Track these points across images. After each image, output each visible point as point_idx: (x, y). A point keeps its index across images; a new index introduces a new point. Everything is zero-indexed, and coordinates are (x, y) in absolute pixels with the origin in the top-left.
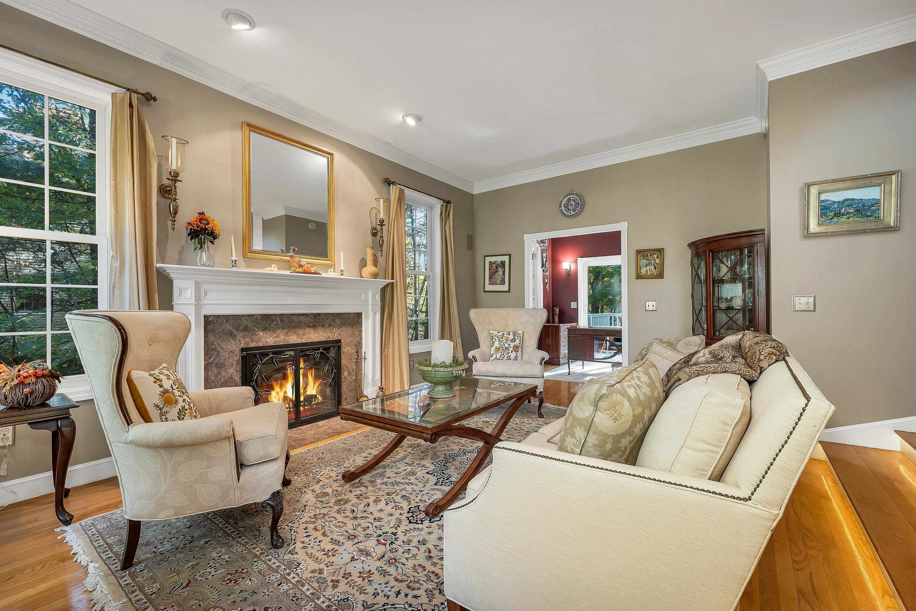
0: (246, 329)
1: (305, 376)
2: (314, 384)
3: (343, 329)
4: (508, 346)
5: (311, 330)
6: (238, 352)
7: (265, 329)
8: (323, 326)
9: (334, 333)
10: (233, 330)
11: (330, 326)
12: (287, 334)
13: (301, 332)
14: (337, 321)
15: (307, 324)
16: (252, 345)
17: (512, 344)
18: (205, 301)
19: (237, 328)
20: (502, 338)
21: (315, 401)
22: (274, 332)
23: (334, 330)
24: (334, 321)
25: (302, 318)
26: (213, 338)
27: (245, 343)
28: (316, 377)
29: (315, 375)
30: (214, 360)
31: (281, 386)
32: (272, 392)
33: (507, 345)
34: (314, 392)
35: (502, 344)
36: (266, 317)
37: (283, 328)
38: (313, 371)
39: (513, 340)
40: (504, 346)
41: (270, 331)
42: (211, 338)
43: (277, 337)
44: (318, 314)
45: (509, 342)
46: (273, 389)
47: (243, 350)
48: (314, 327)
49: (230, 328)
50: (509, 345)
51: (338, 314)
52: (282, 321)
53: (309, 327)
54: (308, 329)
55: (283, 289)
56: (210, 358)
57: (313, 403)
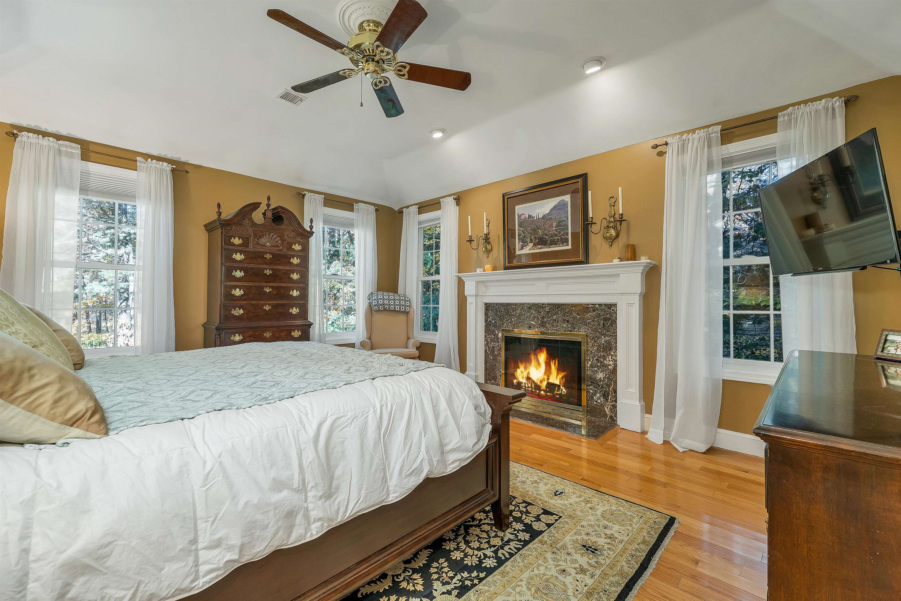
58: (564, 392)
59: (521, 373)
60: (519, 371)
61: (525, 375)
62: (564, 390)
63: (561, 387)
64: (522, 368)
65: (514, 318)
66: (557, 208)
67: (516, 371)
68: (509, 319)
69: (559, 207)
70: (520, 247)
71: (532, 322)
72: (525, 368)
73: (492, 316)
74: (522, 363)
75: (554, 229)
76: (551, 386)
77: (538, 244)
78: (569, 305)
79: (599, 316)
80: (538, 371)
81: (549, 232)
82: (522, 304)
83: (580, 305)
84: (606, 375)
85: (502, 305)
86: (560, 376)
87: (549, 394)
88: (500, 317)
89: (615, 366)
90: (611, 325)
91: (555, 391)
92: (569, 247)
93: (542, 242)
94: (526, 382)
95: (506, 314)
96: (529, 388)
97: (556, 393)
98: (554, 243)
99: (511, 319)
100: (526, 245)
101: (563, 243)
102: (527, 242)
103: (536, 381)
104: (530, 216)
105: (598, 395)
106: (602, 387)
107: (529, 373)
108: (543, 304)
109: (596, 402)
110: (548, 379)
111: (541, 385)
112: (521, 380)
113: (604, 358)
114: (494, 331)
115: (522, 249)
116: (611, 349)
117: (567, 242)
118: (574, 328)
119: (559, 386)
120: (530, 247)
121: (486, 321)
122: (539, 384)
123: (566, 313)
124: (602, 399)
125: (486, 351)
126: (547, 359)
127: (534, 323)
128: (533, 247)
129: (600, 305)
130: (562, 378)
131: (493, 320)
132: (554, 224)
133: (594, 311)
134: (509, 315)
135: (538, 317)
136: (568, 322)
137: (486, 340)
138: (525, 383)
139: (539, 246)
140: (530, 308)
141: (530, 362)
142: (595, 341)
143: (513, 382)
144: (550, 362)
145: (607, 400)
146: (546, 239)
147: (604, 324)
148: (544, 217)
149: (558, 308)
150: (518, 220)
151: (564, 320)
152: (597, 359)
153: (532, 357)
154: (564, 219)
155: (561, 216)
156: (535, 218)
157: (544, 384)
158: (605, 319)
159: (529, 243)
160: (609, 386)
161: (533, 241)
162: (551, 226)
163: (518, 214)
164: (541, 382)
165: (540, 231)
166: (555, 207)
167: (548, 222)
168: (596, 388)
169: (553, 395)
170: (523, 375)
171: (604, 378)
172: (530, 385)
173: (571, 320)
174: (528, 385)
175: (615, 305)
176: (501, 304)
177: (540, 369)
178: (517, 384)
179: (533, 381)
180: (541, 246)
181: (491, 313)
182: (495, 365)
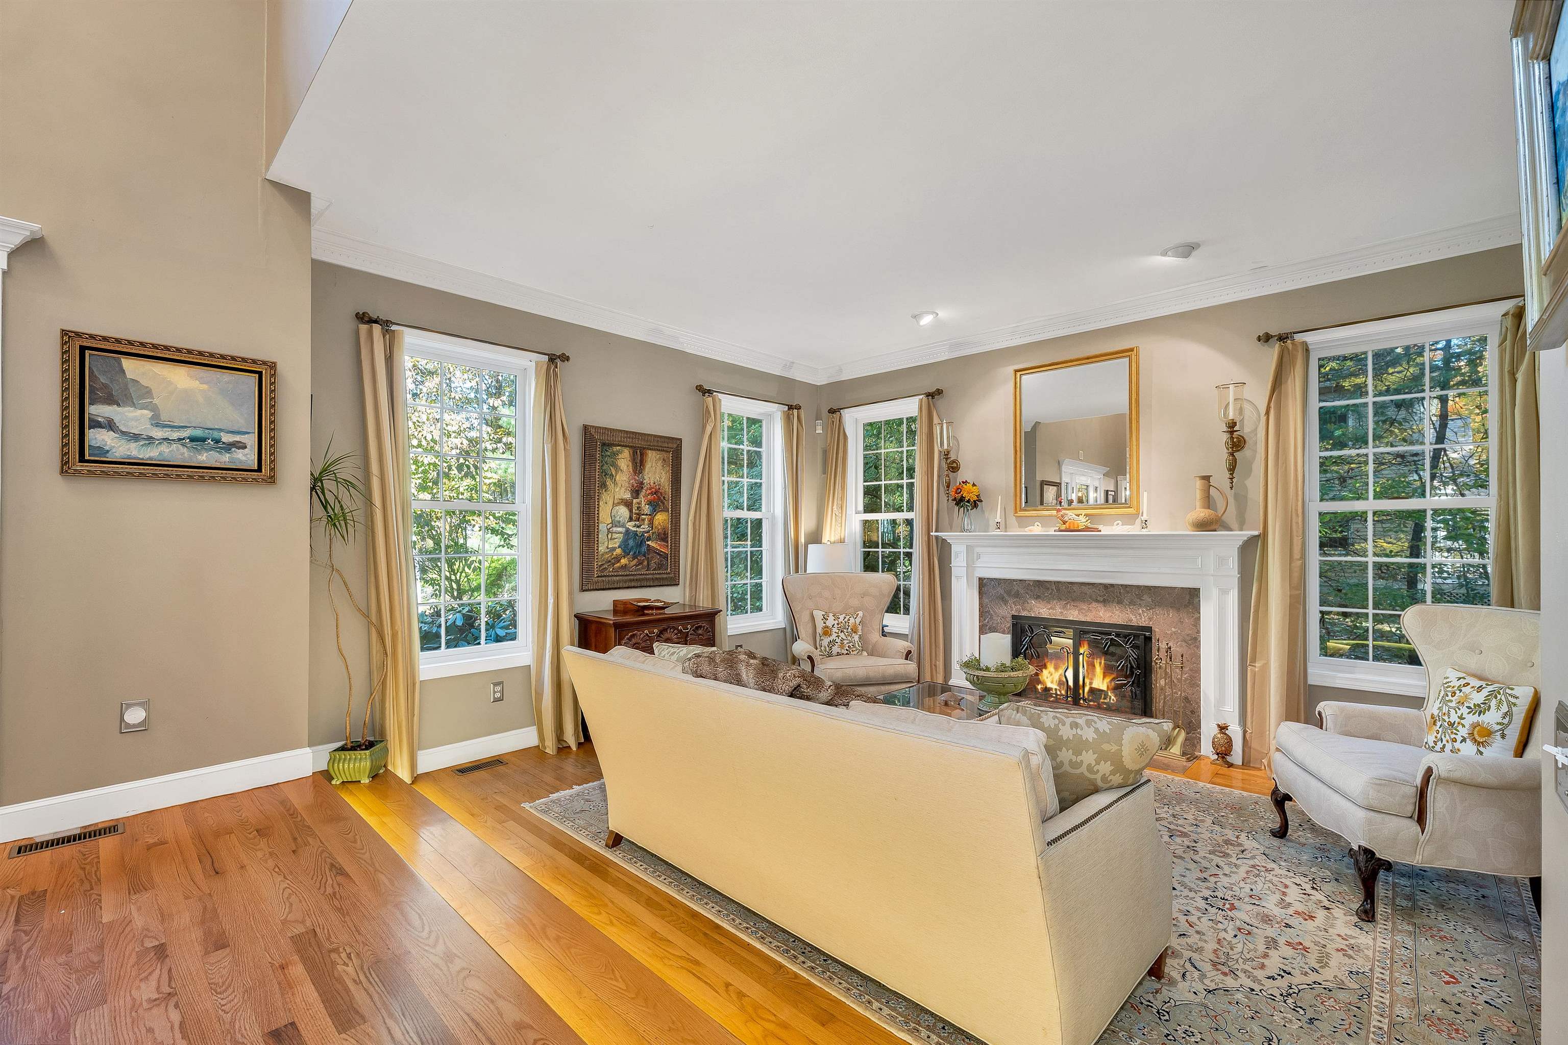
0: (1017, 595)
1: (1092, 666)
2: (1104, 677)
3: (1158, 610)
4: (1458, 720)
5: (1100, 606)
6: (1009, 619)
7: (1038, 597)
8: (1120, 602)
9: (1140, 614)
10: (1005, 595)
11: (1132, 603)
12: (1064, 607)
13: (1085, 606)
14: (1145, 597)
15: (1094, 597)
16: (1024, 614)
17: (1471, 719)
18: (978, 564)
19: (1009, 593)
20: (1453, 694)
21: (1105, 699)
22: (1049, 602)
23: (1141, 611)
24: (1140, 597)
25: (1085, 589)
26: (987, 600)
27: (1016, 611)
28: (1107, 670)
29: (1105, 664)
30: (988, 622)
31: (1056, 668)
32: (1044, 670)
33: (1454, 718)
34: (1104, 687)
35: (1445, 709)
36: (1039, 583)
37: (1060, 599)
38: (1103, 662)
39: (1480, 709)
40: (1446, 718)
41: (1043, 600)
42: (986, 601)
43: (1051, 608)
44: (1112, 585)
45: (1464, 711)
46: (1045, 667)
47: (1014, 617)
48: (1105, 602)
49: (1002, 592)
50: (1461, 718)
51: (1149, 588)
52: (1058, 590)
53: (1097, 601)
54: (1094, 605)
55: (1056, 551)
56: (985, 620)
57: (1102, 701)
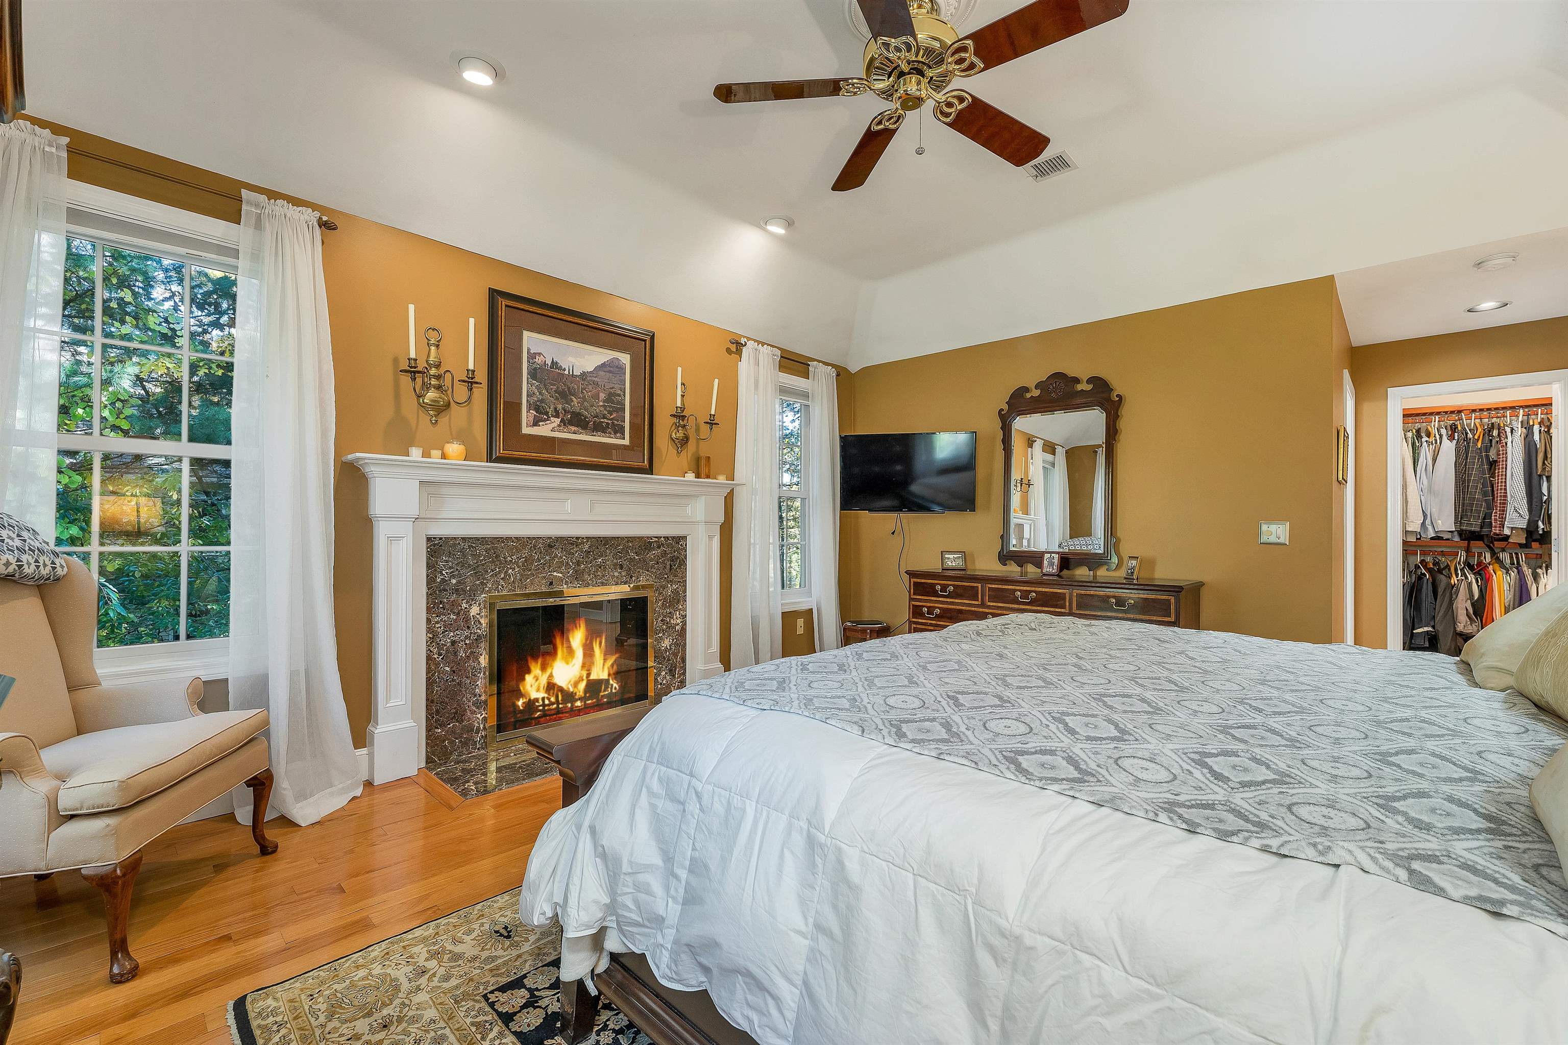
58: (615, 688)
59: (534, 681)
60: (529, 678)
61: (544, 680)
62: (615, 685)
63: (611, 682)
64: (536, 669)
65: (514, 569)
66: (608, 369)
67: (524, 679)
68: (500, 572)
69: (611, 369)
70: (531, 419)
71: (555, 574)
72: (544, 668)
73: (450, 568)
74: (535, 658)
75: (601, 404)
76: (594, 687)
77: (571, 422)
78: (622, 538)
79: (665, 554)
80: (570, 665)
81: (592, 406)
82: (534, 538)
83: (640, 538)
84: (673, 640)
85: (482, 540)
86: (609, 662)
87: (590, 702)
88: (474, 569)
89: (684, 624)
90: (680, 565)
91: (600, 691)
92: (626, 442)
93: (577, 420)
94: (546, 695)
95: (493, 562)
96: (552, 704)
97: (602, 696)
98: (599, 428)
99: (506, 572)
100: (545, 420)
101: (615, 433)
102: (547, 413)
103: (565, 688)
104: (554, 364)
105: (663, 673)
106: (669, 660)
107: (551, 676)
108: (578, 538)
109: (661, 684)
110: (588, 675)
111: (576, 690)
112: (534, 695)
113: (671, 615)
114: (454, 604)
115: (536, 424)
116: (678, 601)
117: (623, 433)
118: (631, 577)
119: (608, 681)
120: (555, 425)
121: (430, 581)
122: (571, 690)
123: (619, 552)
124: (668, 678)
125: (429, 658)
126: (586, 639)
127: (561, 575)
128: (559, 426)
129: (667, 538)
130: (612, 665)
131: (454, 577)
132: (602, 396)
133: (659, 547)
134: (501, 563)
135: (567, 563)
136: (621, 567)
137: (429, 630)
138: (543, 699)
139: (573, 428)
140: (550, 546)
141: (553, 654)
142: (660, 594)
143: (515, 706)
144: (591, 643)
145: (674, 676)
146: (586, 417)
147: (671, 566)
148: (584, 375)
149: (605, 545)
150: (528, 361)
151: (615, 565)
152: (662, 621)
153: (558, 641)
154: (619, 392)
155: (613, 385)
156: (567, 372)
157: (582, 686)
158: (673, 559)
159: (553, 416)
160: (675, 655)
161: (561, 414)
162: (596, 396)
163: (529, 350)
164: (576, 685)
165: (574, 399)
166: (603, 365)
167: (591, 389)
168: (659, 663)
169: (598, 700)
170: (539, 684)
171: (670, 646)
172: (553, 699)
173: (625, 564)
174: (549, 699)
175: (684, 538)
176: (477, 539)
177: (574, 661)
178: (525, 708)
179: (561, 689)
180: (576, 429)
181: (447, 561)
182: (460, 684)
